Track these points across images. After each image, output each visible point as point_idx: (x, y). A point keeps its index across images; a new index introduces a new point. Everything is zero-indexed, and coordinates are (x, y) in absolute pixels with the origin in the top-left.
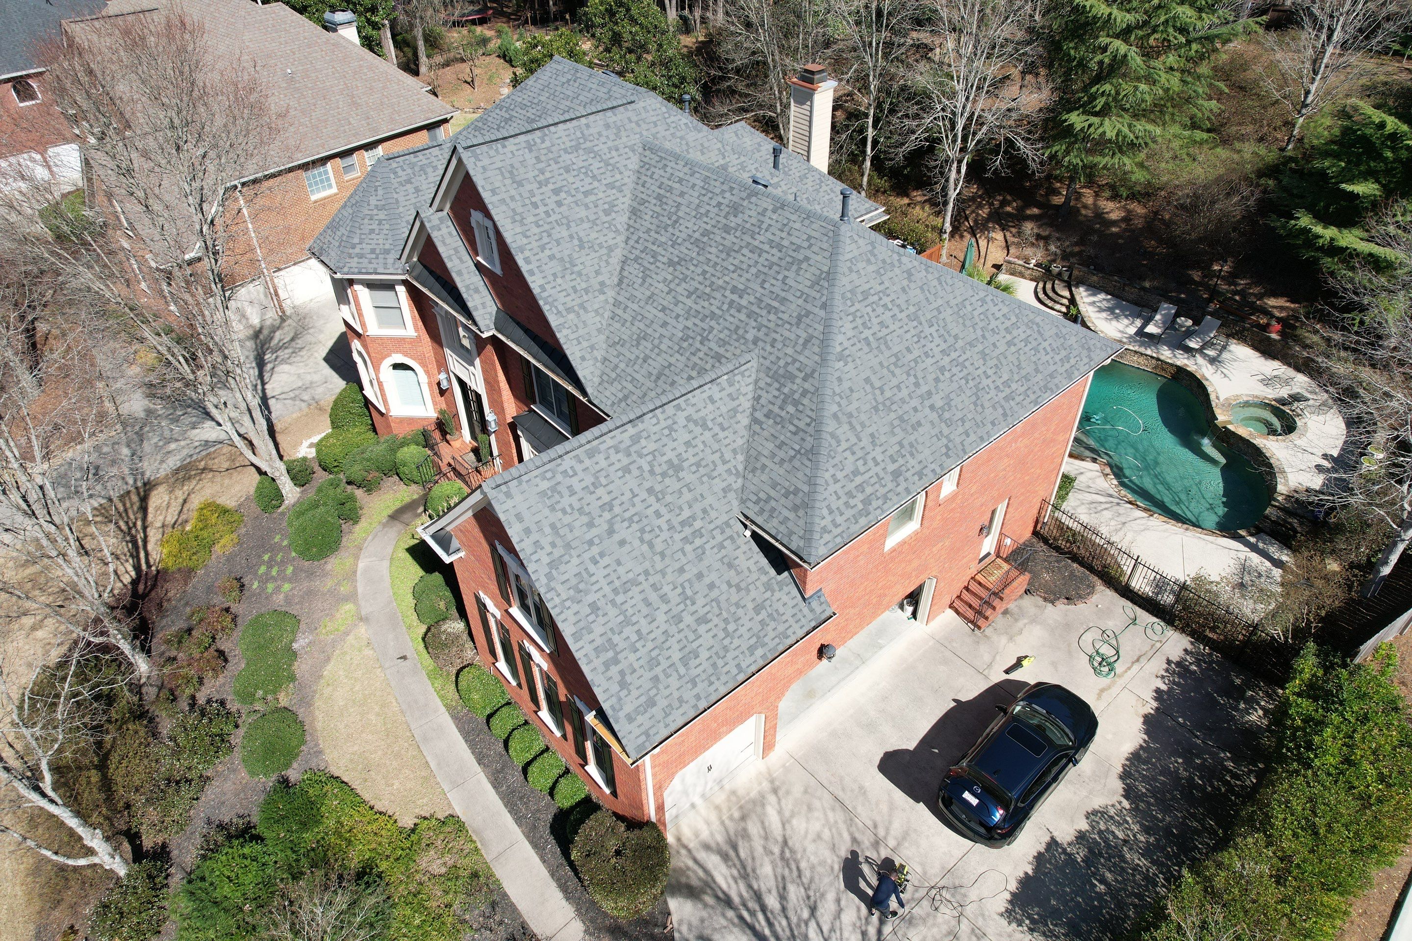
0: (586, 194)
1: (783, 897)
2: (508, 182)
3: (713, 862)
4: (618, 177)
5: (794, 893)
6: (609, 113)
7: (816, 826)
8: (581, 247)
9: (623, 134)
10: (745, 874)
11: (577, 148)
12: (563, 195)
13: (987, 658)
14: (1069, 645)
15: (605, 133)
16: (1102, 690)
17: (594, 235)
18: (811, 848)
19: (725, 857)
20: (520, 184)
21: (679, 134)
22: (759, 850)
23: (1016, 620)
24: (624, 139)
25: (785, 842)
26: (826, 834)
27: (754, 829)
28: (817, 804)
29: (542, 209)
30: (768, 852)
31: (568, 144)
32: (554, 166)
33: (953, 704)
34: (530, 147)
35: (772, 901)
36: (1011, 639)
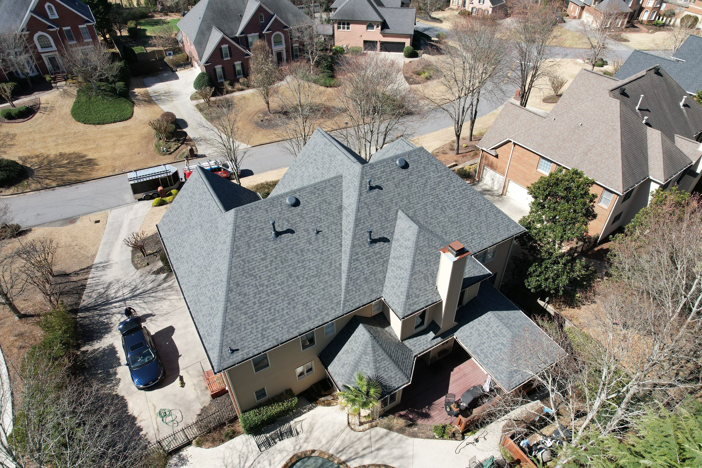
0: (317, 168)
1: (152, 297)
2: (313, 146)
3: (170, 283)
4: (326, 174)
5: (152, 299)
6: (347, 158)
7: (165, 307)
8: (301, 177)
9: (341, 166)
10: (163, 289)
11: (330, 156)
12: (314, 162)
13: (191, 372)
14: (180, 405)
15: (339, 161)
16: (155, 408)
17: (305, 178)
18: (160, 305)
19: (170, 286)
20: (313, 149)
21: (350, 185)
22: (166, 293)
23: (201, 391)
24: (339, 168)
25: (165, 299)
26: (161, 309)
27: (173, 293)
28: (171, 308)
29: (308, 159)
30: (165, 295)
31: (330, 153)
32: (322, 154)
33: (180, 354)
34: (325, 144)
35: (153, 294)
36: (194, 385)
